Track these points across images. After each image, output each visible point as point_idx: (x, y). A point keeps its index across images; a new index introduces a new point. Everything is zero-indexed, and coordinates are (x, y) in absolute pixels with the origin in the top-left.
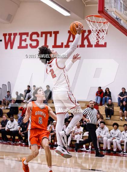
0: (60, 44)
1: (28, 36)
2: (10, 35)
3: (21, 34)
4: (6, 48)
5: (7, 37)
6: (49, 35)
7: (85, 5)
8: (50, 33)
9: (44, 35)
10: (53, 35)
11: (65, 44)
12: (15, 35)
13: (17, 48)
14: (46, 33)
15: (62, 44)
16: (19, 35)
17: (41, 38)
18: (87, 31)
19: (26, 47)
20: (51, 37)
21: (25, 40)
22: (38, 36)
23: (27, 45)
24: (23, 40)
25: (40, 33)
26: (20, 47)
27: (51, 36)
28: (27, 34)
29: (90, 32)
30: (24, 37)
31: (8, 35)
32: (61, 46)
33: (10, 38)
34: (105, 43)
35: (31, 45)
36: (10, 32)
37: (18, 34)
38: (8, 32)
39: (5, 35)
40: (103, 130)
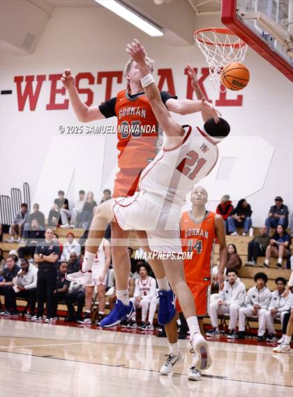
2: (30, 79)
3: (54, 78)
4: (21, 108)
5: (24, 84)
6: (115, 80)
7: (195, 12)
8: (119, 75)
9: (104, 80)
12: (41, 79)
13: (45, 107)
14: (109, 75)
16: (50, 79)
17: (99, 85)
18: (199, 71)
19: (64, 106)
20: (119, 85)
21: (63, 92)
22: (92, 82)
23: (67, 101)
24: (59, 91)
25: (96, 76)
26: (52, 106)
27: (120, 81)
29: (206, 72)
30: (60, 84)
33: (29, 87)
34: (240, 97)
36: (30, 74)
37: (47, 78)
38: (24, 75)
39: (18, 80)
40: (233, 288)
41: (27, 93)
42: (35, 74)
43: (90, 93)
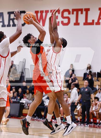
0: (91, 21)
1: (59, 13)
2: (42, 12)
5: (39, 14)
6: (80, 12)
8: (81, 10)
9: (75, 12)
10: (84, 12)
11: (96, 21)
12: (47, 12)
14: (77, 10)
15: (93, 21)
17: (73, 15)
20: (82, 15)
22: (69, 13)
23: (59, 22)
25: (71, 11)
27: (82, 13)
31: (39, 12)
32: (92, 23)
35: (62, 22)
36: (42, 10)
37: (50, 11)
38: (39, 10)
39: (37, 12)
41: (41, 19)
42: (44, 9)
43: (69, 19)
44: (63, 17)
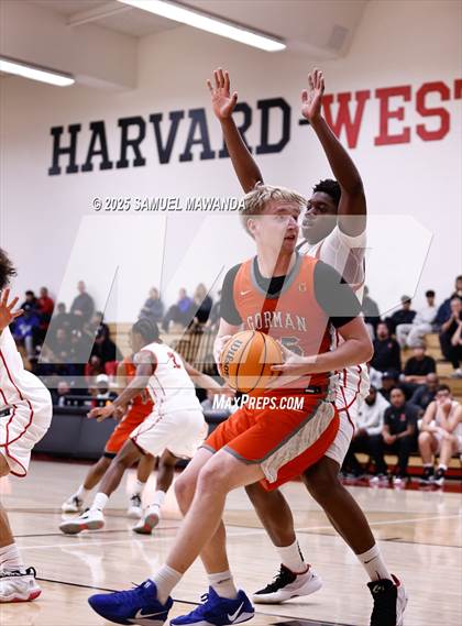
1: (407, 98)
2: (344, 98)
3: (384, 94)
5: (335, 108)
12: (362, 97)
13: (372, 142)
16: (377, 97)
17: (458, 101)
19: (404, 138)
21: (400, 114)
22: (445, 96)
23: (407, 130)
24: (394, 115)
25: (451, 86)
26: (384, 139)
28: (404, 91)
30: (395, 103)
31: (335, 99)
33: (344, 111)
35: (421, 130)
36: (344, 90)
37: (373, 94)
38: (335, 91)
39: (326, 100)
41: (343, 121)
42: (353, 90)
43: (444, 115)
44: (422, 110)
